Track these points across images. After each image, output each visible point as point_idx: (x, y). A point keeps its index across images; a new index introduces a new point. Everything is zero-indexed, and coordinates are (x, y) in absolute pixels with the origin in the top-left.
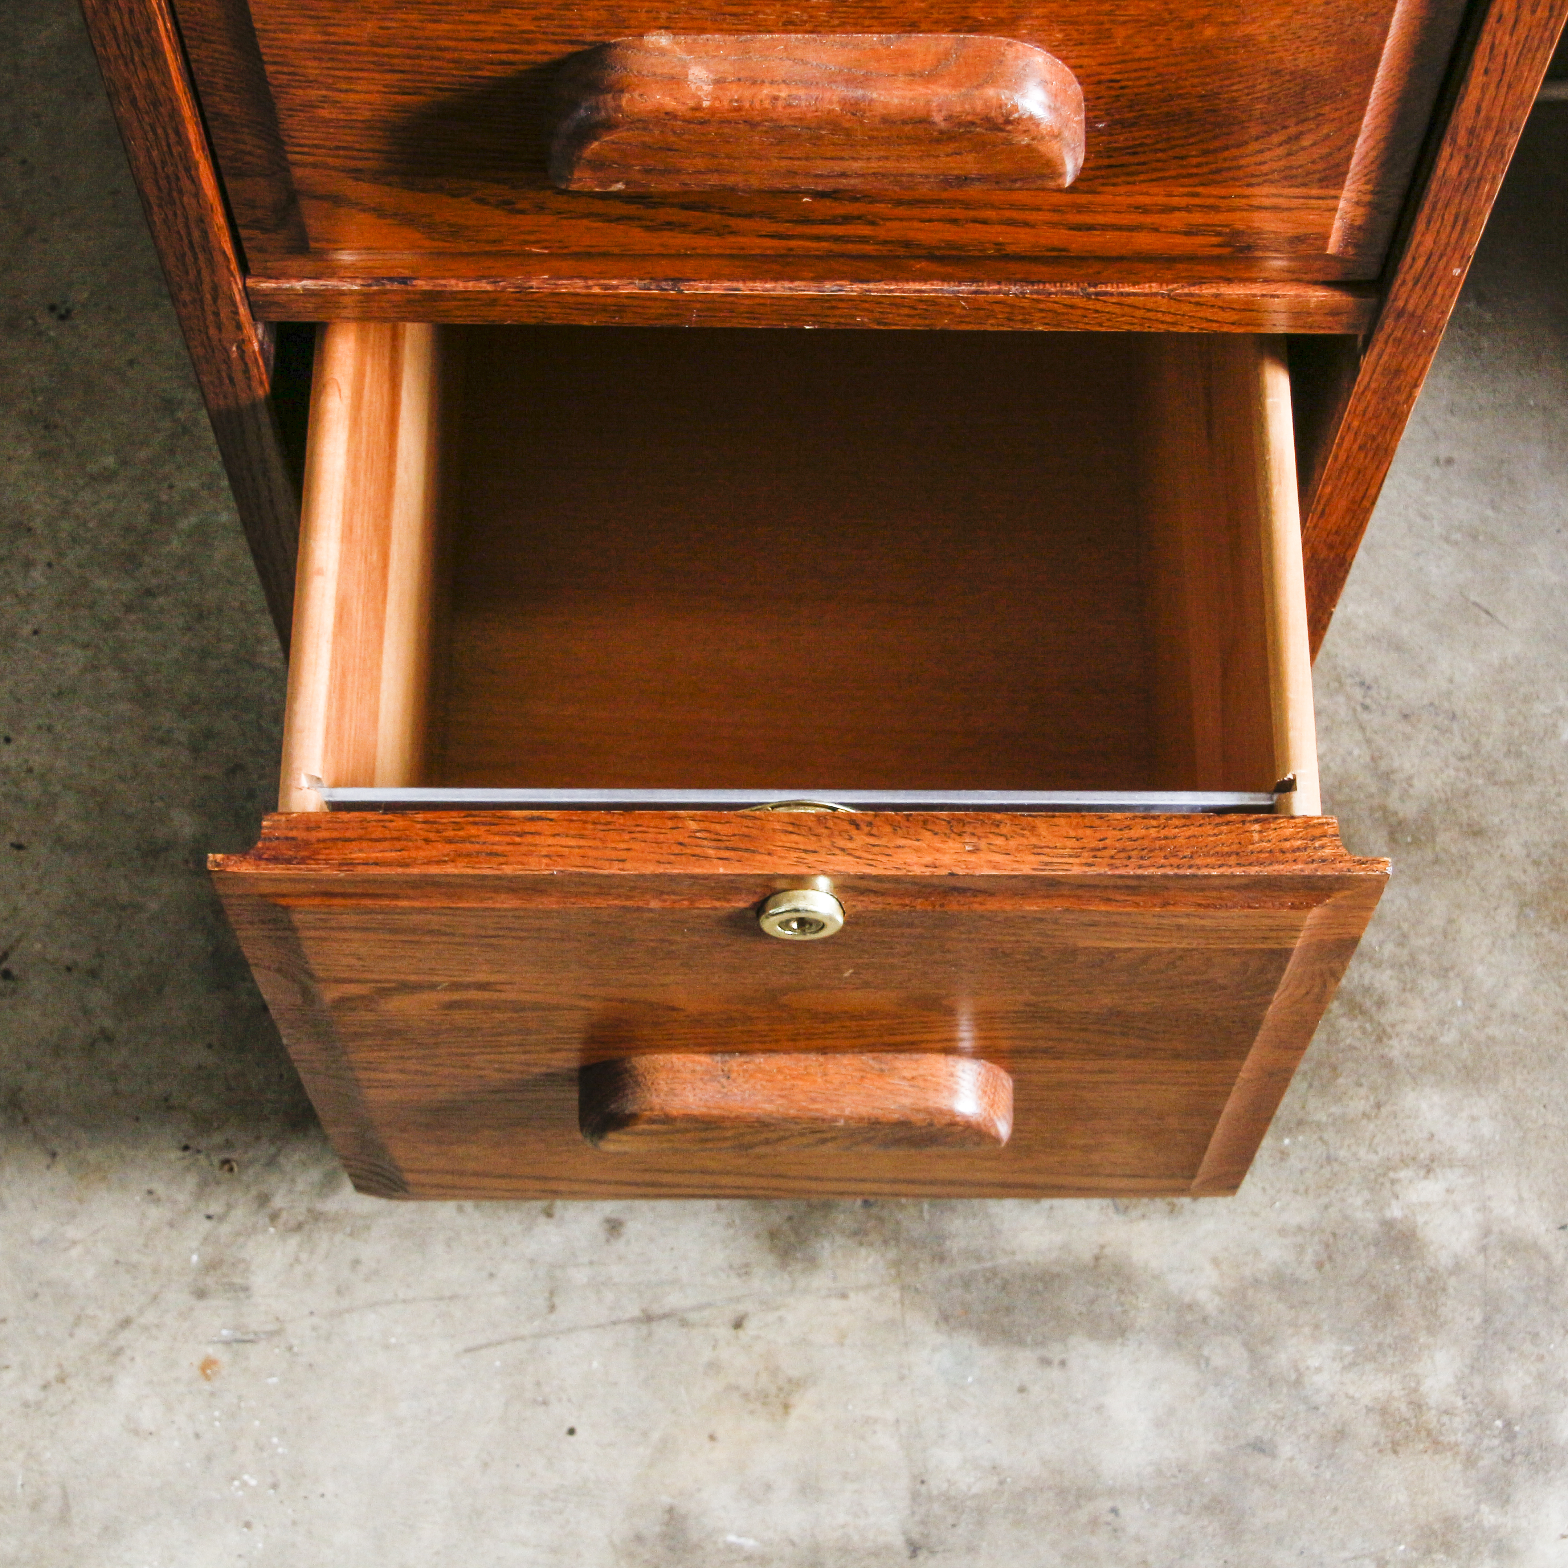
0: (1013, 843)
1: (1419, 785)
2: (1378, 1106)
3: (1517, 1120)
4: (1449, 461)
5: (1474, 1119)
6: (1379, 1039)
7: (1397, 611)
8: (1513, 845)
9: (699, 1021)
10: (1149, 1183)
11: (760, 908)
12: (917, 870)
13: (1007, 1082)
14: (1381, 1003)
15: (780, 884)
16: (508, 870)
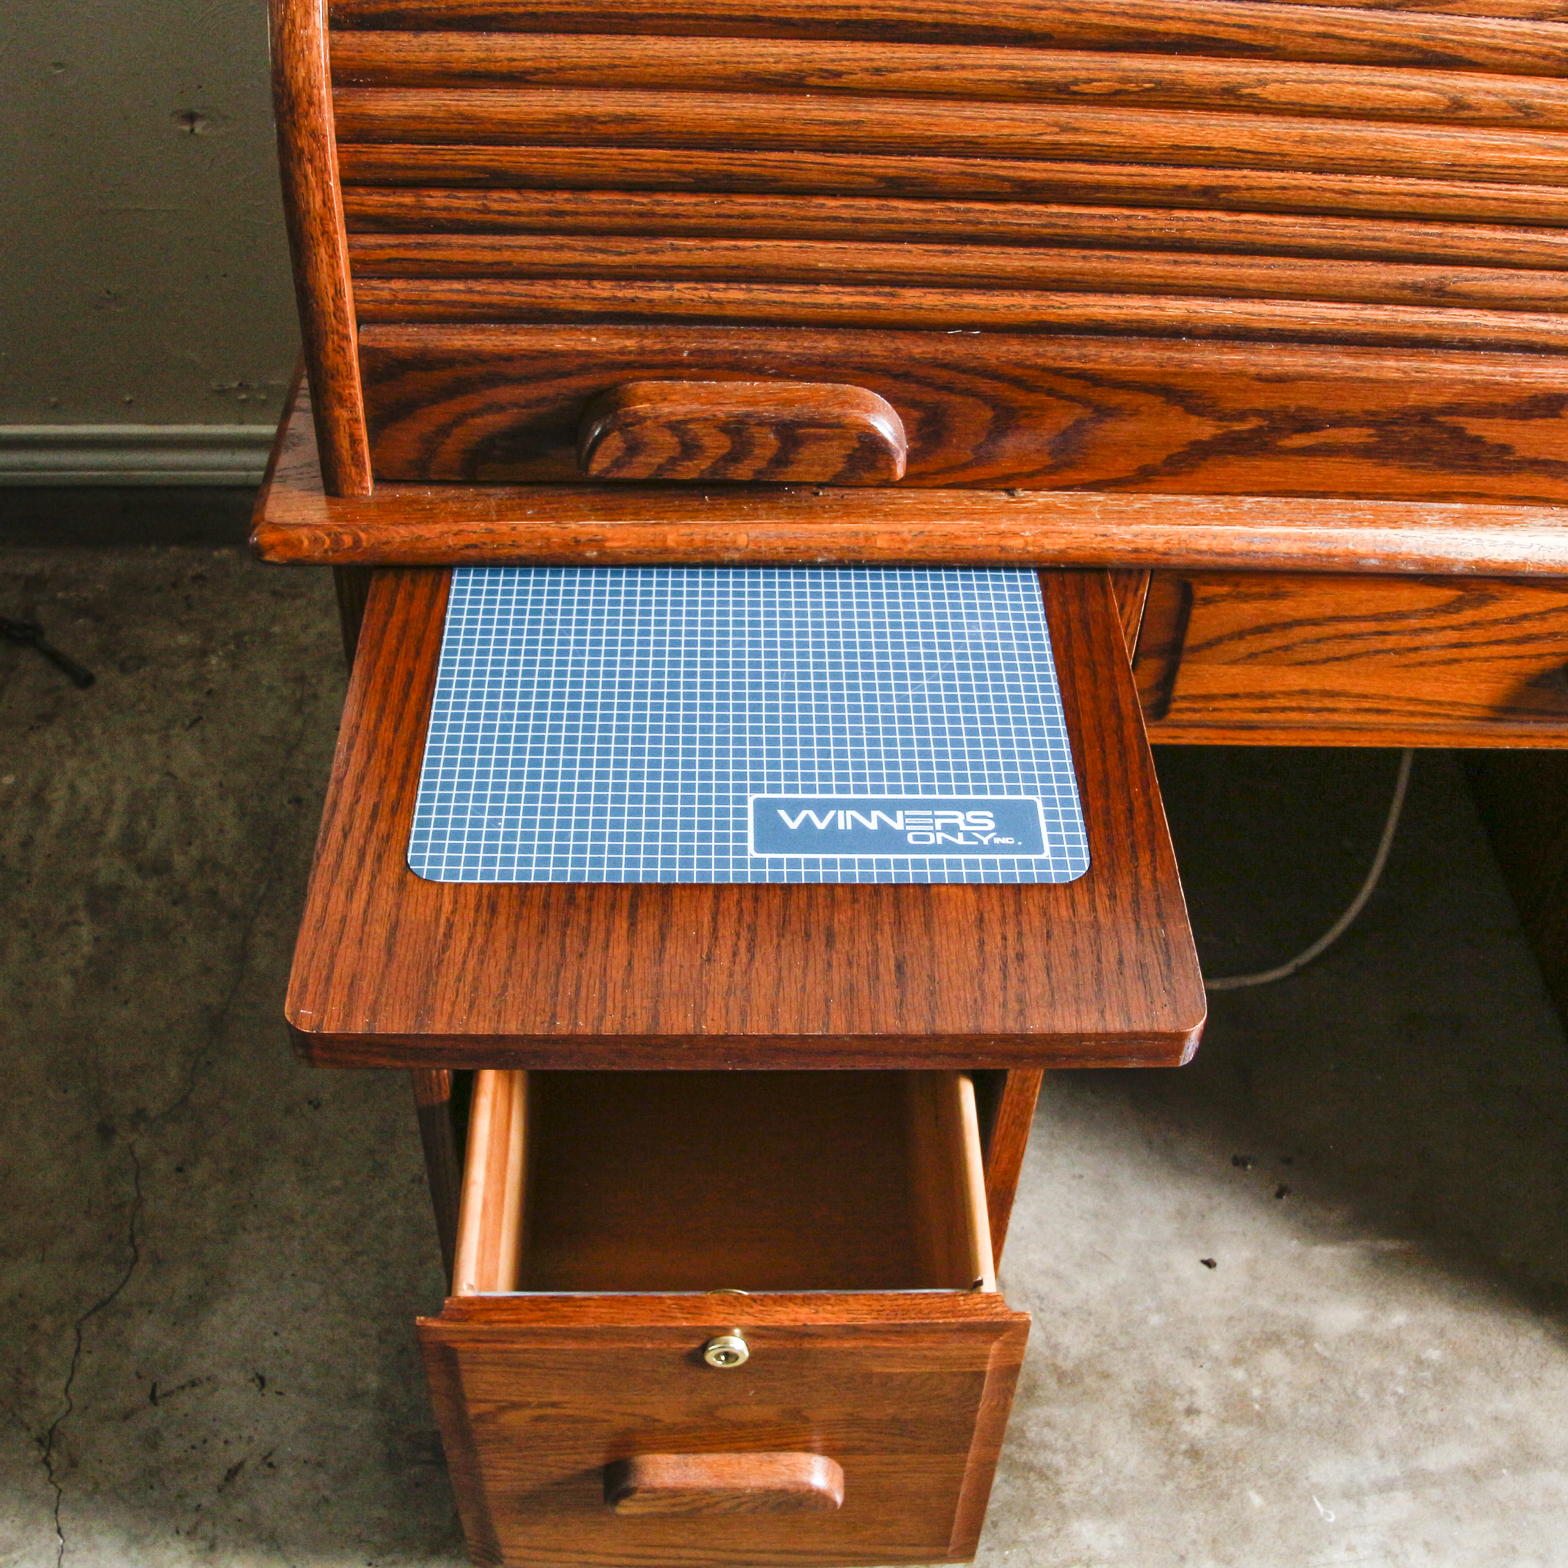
0: (836, 1309)
1: (1074, 1352)
2: (1058, 1530)
3: (1137, 1537)
4: (1081, 1177)
5: (1112, 1536)
6: (1057, 1493)
7: (1057, 1257)
8: (1127, 1383)
9: (671, 1429)
10: (923, 1551)
11: (704, 1348)
12: (787, 1323)
13: (839, 1472)
14: (1057, 1472)
15: (715, 1333)
16: (572, 1325)
